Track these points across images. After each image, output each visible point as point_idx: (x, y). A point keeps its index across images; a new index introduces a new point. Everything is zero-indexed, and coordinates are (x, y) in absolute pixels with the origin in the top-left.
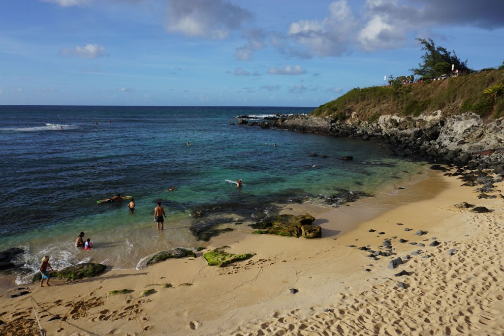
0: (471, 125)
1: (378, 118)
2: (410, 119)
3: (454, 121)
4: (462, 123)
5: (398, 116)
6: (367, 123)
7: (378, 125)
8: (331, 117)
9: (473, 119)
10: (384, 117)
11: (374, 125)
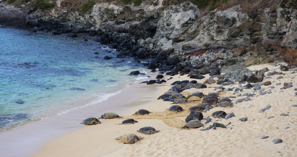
0: (188, 18)
1: (91, 7)
2: (127, 9)
3: (172, 12)
4: (179, 15)
5: (116, 4)
6: (77, 14)
7: (91, 17)
8: (29, 5)
9: (191, 11)
10: (100, 5)
11: (87, 18)
